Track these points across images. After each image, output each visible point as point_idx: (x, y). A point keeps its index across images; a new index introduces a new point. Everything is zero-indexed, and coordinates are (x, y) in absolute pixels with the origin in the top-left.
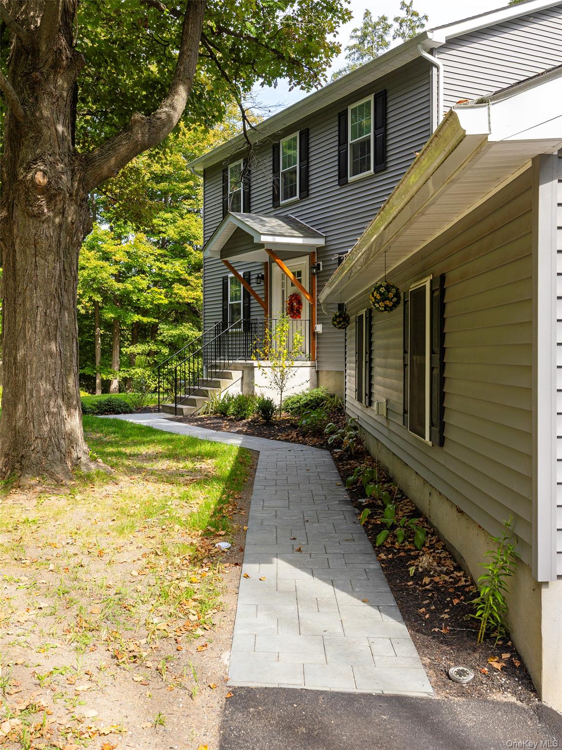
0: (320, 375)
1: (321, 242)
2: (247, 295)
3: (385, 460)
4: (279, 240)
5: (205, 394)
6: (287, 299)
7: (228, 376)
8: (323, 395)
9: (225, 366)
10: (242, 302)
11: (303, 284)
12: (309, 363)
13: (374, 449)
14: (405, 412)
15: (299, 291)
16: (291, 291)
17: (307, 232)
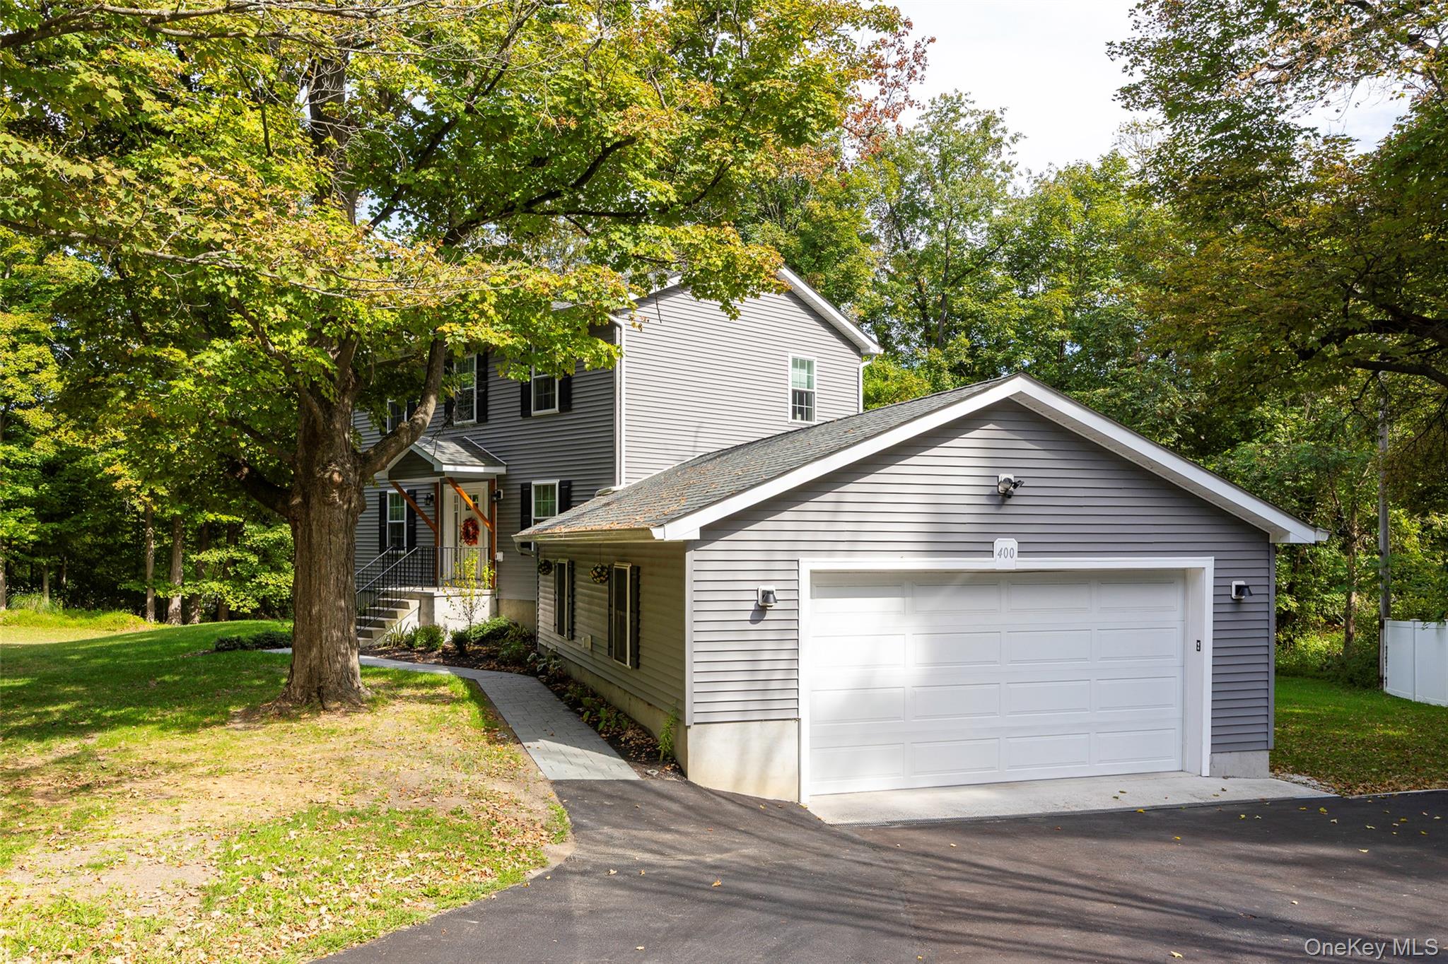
0: (501, 603)
1: (501, 470)
2: (412, 514)
3: (589, 680)
4: (460, 469)
5: (382, 625)
6: (461, 523)
7: (406, 606)
8: (505, 624)
9: (400, 595)
10: (405, 521)
11: (480, 508)
12: (489, 592)
13: (575, 673)
14: (610, 646)
15: (476, 515)
16: (464, 515)
17: (488, 460)
